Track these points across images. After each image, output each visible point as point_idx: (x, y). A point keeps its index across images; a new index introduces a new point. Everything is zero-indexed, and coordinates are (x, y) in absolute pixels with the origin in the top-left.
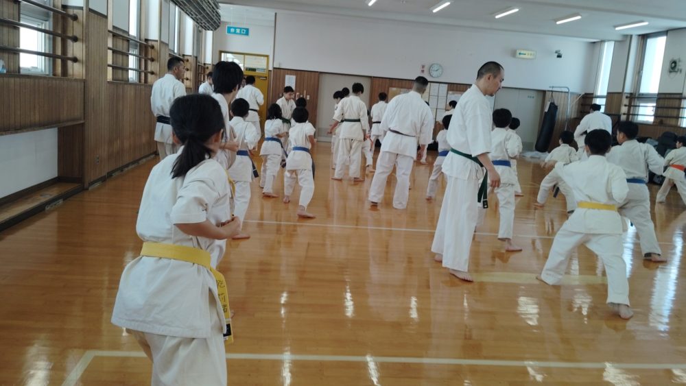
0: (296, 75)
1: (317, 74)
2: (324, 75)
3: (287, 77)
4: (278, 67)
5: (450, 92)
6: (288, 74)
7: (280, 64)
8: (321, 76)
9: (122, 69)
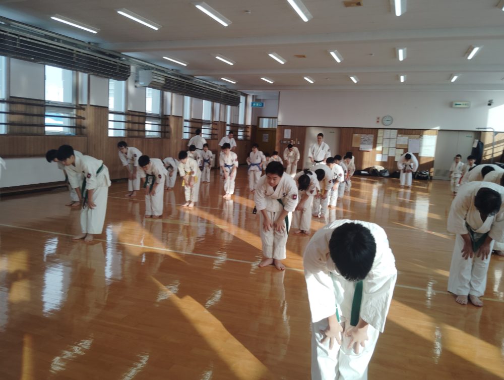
0: (291, 129)
1: (304, 127)
4: (280, 124)
5: (400, 135)
6: (286, 129)
8: (307, 128)
9: (139, 131)
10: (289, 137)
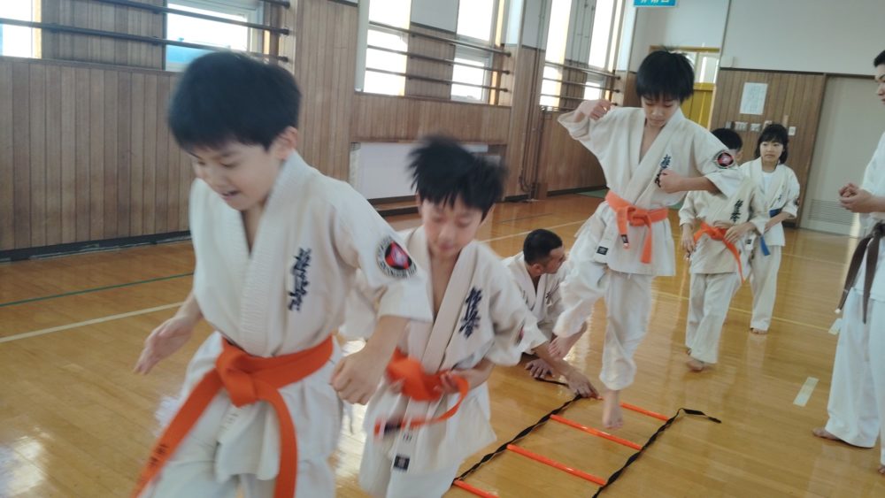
0: (769, 81)
1: (821, 77)
2: (839, 80)
3: (748, 87)
4: (729, 66)
6: (748, 81)
7: (734, 60)
8: (831, 82)
9: (121, 37)
10: (759, 111)
